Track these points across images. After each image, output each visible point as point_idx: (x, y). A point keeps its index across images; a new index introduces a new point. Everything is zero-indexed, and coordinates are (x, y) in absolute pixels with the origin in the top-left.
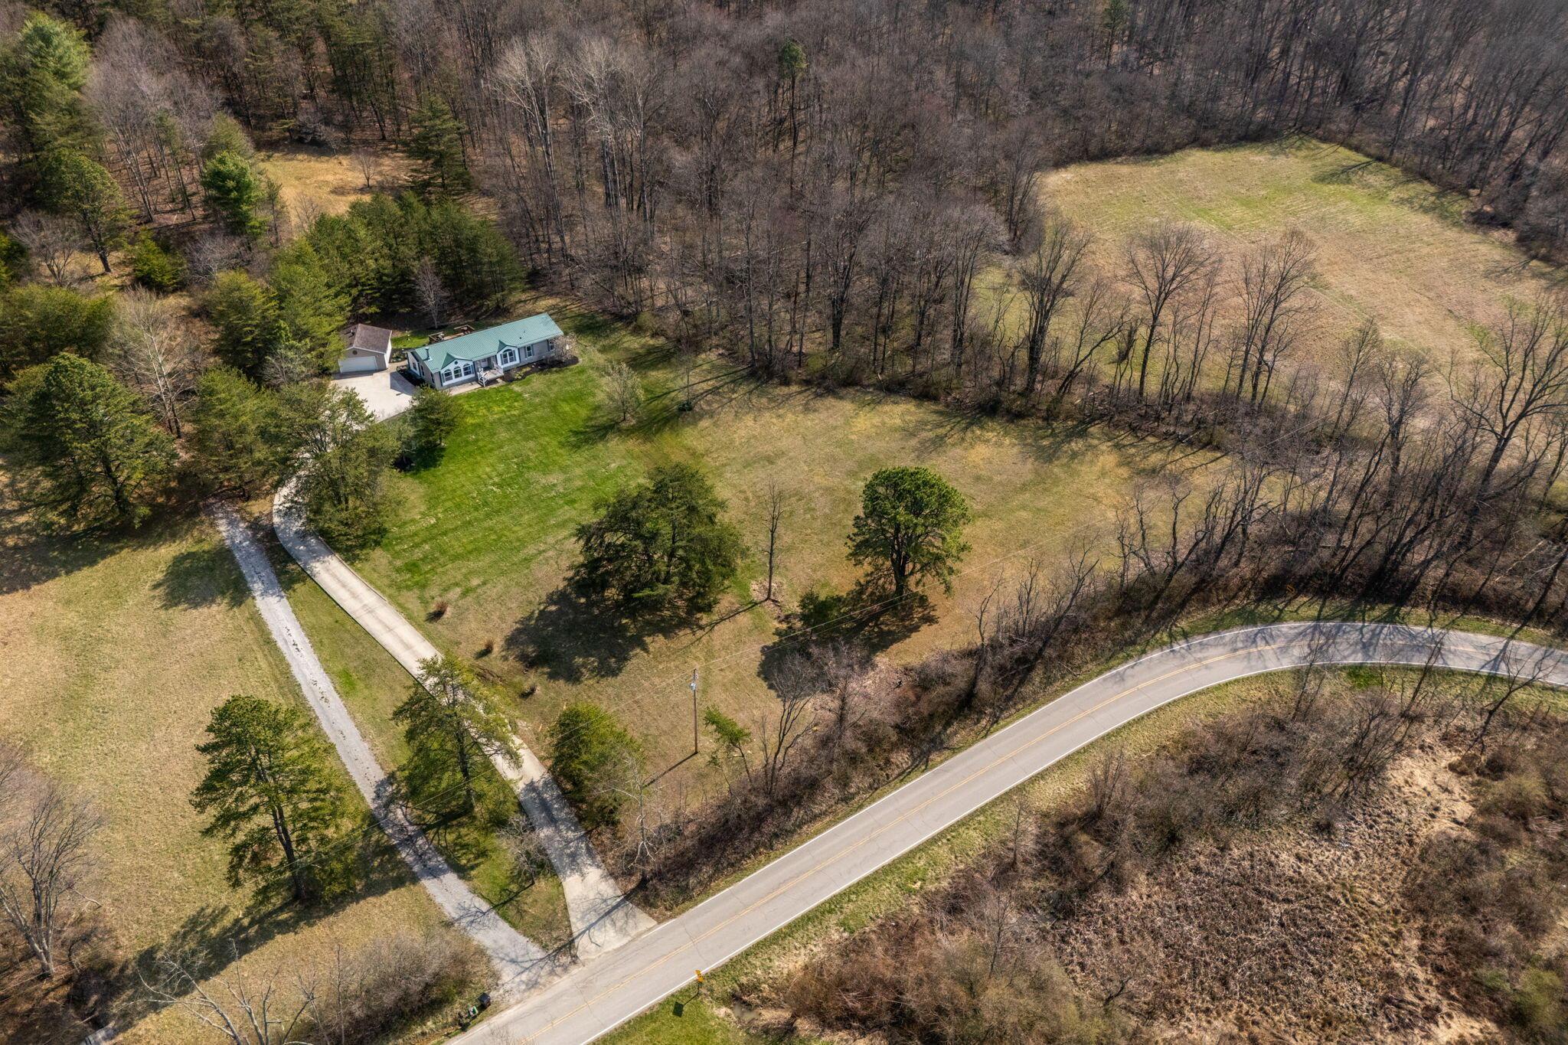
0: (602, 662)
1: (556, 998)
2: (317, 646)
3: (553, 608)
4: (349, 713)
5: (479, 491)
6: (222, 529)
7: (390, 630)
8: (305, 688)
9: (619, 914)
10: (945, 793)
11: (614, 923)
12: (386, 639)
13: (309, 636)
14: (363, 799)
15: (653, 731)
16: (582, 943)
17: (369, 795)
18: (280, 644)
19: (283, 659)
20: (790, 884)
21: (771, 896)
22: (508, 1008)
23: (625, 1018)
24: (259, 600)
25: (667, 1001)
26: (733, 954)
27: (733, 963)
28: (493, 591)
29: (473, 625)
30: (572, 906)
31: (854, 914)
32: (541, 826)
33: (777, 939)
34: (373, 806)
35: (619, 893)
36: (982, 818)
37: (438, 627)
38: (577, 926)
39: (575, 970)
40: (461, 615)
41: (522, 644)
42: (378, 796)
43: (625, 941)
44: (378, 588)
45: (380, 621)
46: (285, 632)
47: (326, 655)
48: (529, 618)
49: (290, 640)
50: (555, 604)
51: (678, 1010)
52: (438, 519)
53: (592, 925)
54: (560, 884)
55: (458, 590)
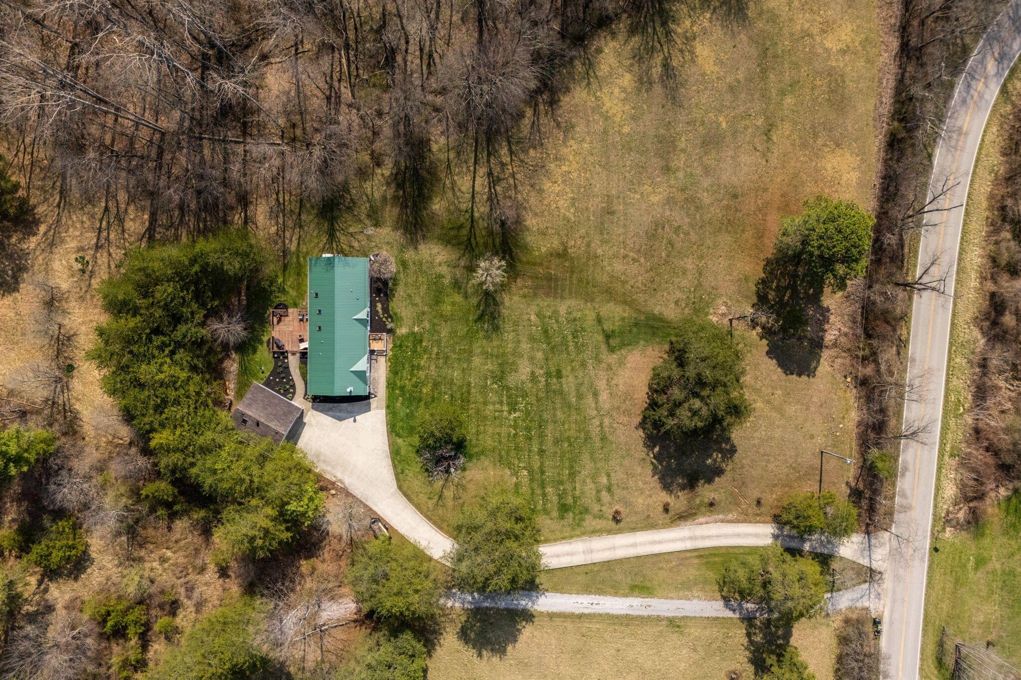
0: (721, 451)
1: (894, 592)
2: (601, 592)
3: (657, 449)
4: (667, 599)
5: (511, 426)
6: (450, 604)
7: (614, 548)
8: (631, 612)
9: (873, 541)
10: (928, 351)
11: (876, 547)
12: (620, 554)
13: (590, 593)
14: (731, 618)
15: (791, 461)
16: (875, 566)
17: (729, 614)
18: (586, 611)
19: (600, 615)
20: (918, 462)
21: (917, 475)
22: (883, 612)
23: (925, 573)
24: (536, 607)
25: (930, 552)
26: (931, 512)
27: (934, 515)
28: (618, 476)
29: (640, 501)
30: (854, 559)
31: (952, 448)
32: (802, 546)
33: (938, 488)
34: (737, 615)
35: (863, 535)
36: (954, 348)
37: (626, 520)
38: (865, 562)
39: (886, 576)
40: (627, 504)
41: (672, 482)
42: (734, 611)
43: (888, 546)
44: (571, 537)
45: (603, 550)
46: (576, 605)
47: (612, 591)
48: (655, 467)
49: (586, 604)
50: (654, 446)
51: (936, 550)
52: (525, 468)
53: (870, 556)
54: (841, 558)
55: (604, 493)
